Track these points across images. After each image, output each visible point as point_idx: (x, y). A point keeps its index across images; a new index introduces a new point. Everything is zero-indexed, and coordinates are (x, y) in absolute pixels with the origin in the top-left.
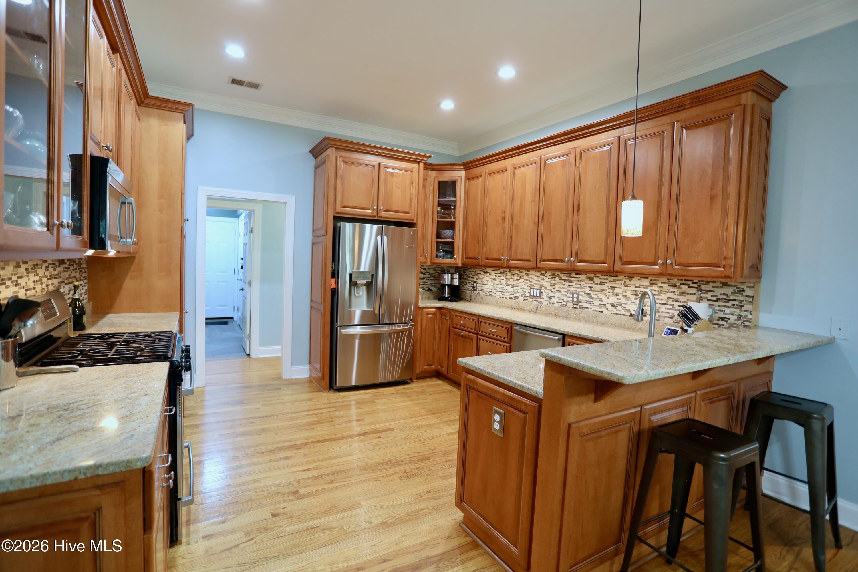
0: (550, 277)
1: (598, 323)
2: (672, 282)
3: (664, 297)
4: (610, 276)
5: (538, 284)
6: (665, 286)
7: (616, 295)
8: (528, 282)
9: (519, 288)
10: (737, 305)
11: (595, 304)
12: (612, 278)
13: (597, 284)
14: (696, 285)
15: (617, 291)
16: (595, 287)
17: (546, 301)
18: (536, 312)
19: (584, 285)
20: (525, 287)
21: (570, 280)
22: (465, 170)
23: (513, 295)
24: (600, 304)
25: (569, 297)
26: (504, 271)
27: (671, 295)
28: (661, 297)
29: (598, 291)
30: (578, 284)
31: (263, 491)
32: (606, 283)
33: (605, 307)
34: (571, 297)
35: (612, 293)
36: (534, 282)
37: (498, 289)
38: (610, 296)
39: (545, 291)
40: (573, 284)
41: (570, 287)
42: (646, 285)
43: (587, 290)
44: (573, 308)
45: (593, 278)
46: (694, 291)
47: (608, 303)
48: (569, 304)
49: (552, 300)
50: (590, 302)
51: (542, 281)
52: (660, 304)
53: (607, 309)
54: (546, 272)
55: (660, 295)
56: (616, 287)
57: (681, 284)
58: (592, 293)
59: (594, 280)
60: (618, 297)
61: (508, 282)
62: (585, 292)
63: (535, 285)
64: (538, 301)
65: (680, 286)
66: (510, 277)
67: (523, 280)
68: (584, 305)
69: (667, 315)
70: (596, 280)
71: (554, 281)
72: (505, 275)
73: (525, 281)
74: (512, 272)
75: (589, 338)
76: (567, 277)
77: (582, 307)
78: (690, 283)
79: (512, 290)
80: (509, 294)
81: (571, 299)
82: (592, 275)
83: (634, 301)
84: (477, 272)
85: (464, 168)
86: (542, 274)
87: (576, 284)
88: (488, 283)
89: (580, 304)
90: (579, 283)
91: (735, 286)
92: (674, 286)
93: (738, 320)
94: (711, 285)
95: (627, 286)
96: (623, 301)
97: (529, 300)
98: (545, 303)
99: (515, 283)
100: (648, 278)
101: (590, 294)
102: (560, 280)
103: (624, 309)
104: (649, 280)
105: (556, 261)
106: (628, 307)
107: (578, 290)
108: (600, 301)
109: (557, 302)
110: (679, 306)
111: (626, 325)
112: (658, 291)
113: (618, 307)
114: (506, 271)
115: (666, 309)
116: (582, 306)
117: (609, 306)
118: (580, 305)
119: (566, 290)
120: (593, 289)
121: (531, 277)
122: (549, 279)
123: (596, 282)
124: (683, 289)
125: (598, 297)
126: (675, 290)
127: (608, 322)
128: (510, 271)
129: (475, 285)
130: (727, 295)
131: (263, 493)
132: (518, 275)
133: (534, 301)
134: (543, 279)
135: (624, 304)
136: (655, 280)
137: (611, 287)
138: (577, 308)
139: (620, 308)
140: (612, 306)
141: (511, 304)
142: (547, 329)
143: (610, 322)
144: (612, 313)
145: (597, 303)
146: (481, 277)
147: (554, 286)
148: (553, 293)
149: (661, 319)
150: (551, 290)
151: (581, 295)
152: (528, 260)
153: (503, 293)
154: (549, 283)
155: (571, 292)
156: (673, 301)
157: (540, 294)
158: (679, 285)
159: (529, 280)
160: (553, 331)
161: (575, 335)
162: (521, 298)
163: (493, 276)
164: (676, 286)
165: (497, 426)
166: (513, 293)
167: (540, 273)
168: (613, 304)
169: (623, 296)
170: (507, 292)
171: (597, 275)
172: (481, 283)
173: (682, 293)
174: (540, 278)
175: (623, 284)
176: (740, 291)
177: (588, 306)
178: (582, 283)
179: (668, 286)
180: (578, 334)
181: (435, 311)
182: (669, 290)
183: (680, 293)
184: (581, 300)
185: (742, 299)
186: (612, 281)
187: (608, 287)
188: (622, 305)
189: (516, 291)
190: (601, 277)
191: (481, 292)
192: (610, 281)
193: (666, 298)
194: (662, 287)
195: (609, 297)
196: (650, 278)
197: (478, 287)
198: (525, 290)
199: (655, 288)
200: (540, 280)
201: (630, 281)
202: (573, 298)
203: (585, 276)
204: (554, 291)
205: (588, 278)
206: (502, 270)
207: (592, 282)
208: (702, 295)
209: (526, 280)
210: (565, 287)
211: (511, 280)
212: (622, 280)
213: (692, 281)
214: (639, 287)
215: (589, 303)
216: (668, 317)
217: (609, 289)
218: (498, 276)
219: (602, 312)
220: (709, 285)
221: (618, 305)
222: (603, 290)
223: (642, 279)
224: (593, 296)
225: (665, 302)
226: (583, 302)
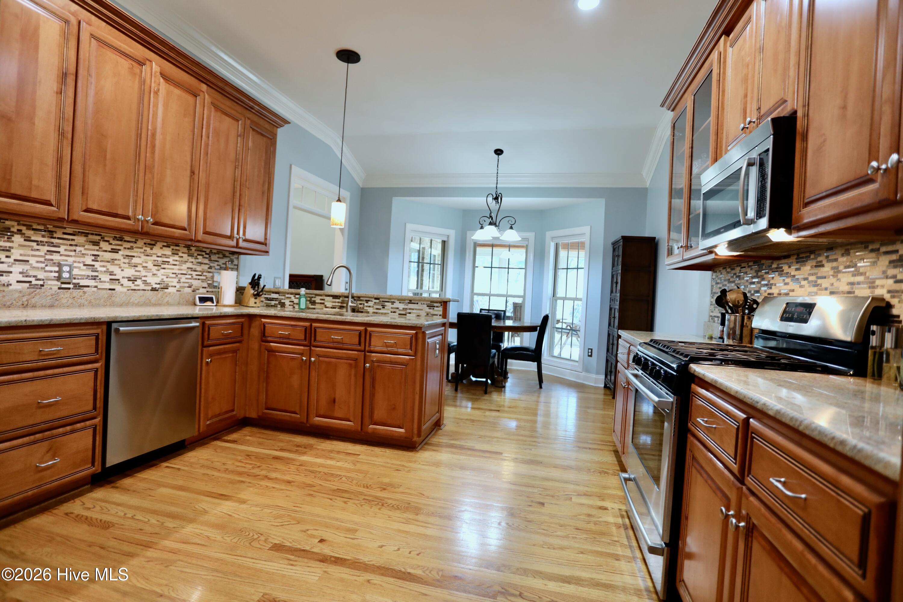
2: (191, 252)
3: (184, 267)
6: (185, 256)
7: (134, 266)
11: (102, 280)
12: (128, 245)
13: (106, 251)
14: (207, 256)
15: (135, 260)
16: (103, 256)
24: (111, 279)
27: (189, 265)
28: (182, 268)
29: (108, 262)
30: (71, 251)
32: (119, 250)
33: (119, 283)
34: (55, 272)
35: (129, 263)
38: (126, 268)
40: (62, 249)
43: (89, 260)
44: (60, 288)
45: (99, 243)
46: (206, 261)
47: (123, 278)
50: (94, 278)
53: (122, 285)
55: (181, 266)
56: (134, 256)
58: (97, 264)
59: (101, 246)
60: (137, 269)
62: (84, 262)
68: (83, 282)
69: (187, 285)
70: (104, 245)
77: (78, 286)
81: (57, 275)
83: (155, 272)
87: (66, 250)
89: (74, 281)
90: (73, 248)
94: (217, 256)
95: (148, 256)
96: (143, 273)
101: (94, 266)
102: (27, 241)
103: (145, 282)
104: (170, 249)
105: (116, 215)
106: (150, 280)
107: (70, 260)
108: (110, 275)
109: (20, 282)
110: (197, 275)
111: (152, 302)
112: (180, 261)
113: (136, 281)
115: (187, 279)
116: (79, 284)
117: (125, 282)
118: (73, 284)
119: (43, 259)
120: (99, 259)
123: (104, 249)
124: (199, 259)
125: (108, 269)
126: (193, 260)
127: (129, 301)
135: (145, 276)
136: (176, 250)
137: (127, 256)
138: (69, 289)
139: (139, 282)
140: (129, 280)
143: (131, 301)
144: (128, 290)
145: (106, 278)
147: (10, 251)
148: (7, 265)
149: (182, 290)
151: (76, 267)
155: (55, 263)
156: (192, 271)
164: (193, 256)
168: (130, 278)
169: (143, 267)
171: (106, 239)
173: (199, 263)
175: (143, 253)
177: (91, 283)
178: (78, 249)
179: (188, 256)
182: (188, 260)
184: (76, 275)
186: (128, 249)
187: (123, 255)
188: (141, 278)
192: (125, 248)
194: (182, 257)
195: (125, 270)
196: (172, 247)
199: (176, 258)
201: (151, 249)
202: (61, 272)
203: (84, 239)
204: (13, 260)
205: (90, 242)
207: (97, 248)
208: (212, 265)
210: (43, 254)
212: (141, 248)
214: (161, 257)
215: (92, 279)
217: (124, 258)
219: (114, 290)
221: (137, 278)
222: (116, 260)
223: (164, 248)
224: (100, 269)
225: (185, 272)
226: (81, 279)
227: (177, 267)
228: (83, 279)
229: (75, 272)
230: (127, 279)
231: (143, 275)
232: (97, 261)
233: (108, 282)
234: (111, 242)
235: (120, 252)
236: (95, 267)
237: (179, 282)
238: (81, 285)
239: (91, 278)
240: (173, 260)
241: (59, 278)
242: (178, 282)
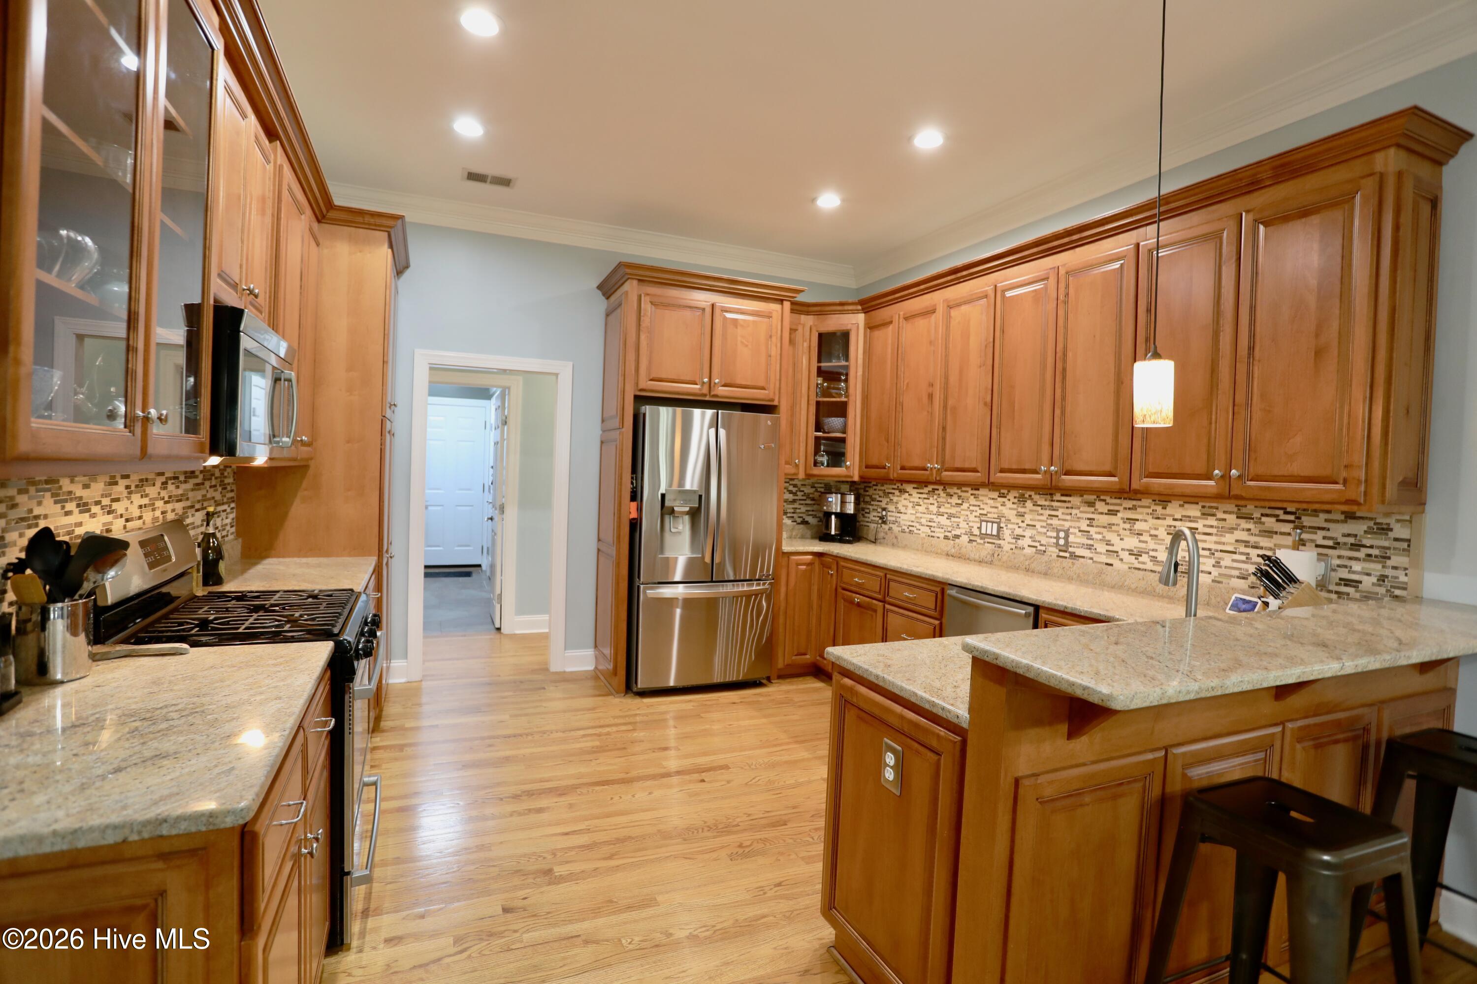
0: (1016, 500)
1: (1104, 586)
2: (1244, 510)
3: (1229, 538)
4: (1125, 499)
5: (994, 513)
6: (1232, 519)
7: (1138, 534)
8: (977, 508)
9: (961, 520)
10: (1376, 556)
11: (1098, 550)
12: (1130, 504)
13: (1102, 513)
14: (1292, 518)
15: (1139, 526)
16: (1098, 520)
17: (1009, 543)
18: (991, 563)
19: (1078, 515)
20: (972, 518)
21: (1052, 506)
22: (865, 313)
23: (950, 532)
24: (1107, 551)
25: (1051, 537)
26: (934, 490)
27: (1244, 536)
28: (1223, 540)
29: (1104, 527)
30: (1067, 514)
31: (494, 866)
32: (1118, 511)
33: (1117, 556)
34: (1054, 538)
35: (1131, 530)
36: (987, 509)
37: (923, 521)
38: (1127, 536)
39: (1007, 526)
40: (1058, 513)
41: (1052, 519)
42: (1194, 517)
43: (1084, 525)
44: (1058, 556)
45: (1095, 503)
46: (1287, 528)
47: (1122, 549)
48: (1051, 549)
49: (1020, 542)
50: (1090, 547)
51: (1001, 508)
52: (1221, 551)
53: (1122, 560)
54: (1009, 491)
55: (1221, 535)
56: (1137, 520)
57: (1262, 515)
58: (1092, 530)
59: (1096, 507)
60: (1142, 538)
61: (942, 510)
62: (1079, 527)
63: (989, 515)
64: (994, 543)
65: (1260, 519)
66: (944, 500)
67: (968, 505)
68: (1079, 552)
69: (1236, 573)
70: (1101, 506)
71: (1023, 507)
72: (935, 497)
73: (971, 508)
74: (948, 490)
75: (1082, 614)
76: (1046, 500)
77: (1074, 556)
78: (1280, 512)
79: (948, 522)
80: (943, 530)
81: (1055, 541)
82: (1092, 498)
84: (887, 491)
85: (863, 309)
86: (1002, 496)
87: (1063, 513)
88: (906, 511)
89: (1071, 549)
90: (1069, 511)
91: (1371, 519)
92: (1248, 518)
93: (1380, 586)
94: (1323, 516)
95: (1158, 518)
96: (1152, 545)
97: (979, 541)
98: (1007, 547)
99: (953, 511)
100: (1198, 503)
101: (1089, 532)
102: (1034, 505)
103: (1154, 559)
104: (1199, 507)
105: (1024, 471)
107: (1067, 524)
108: (1107, 544)
109: (1029, 546)
110: (1256, 556)
111: (1157, 591)
112: (1218, 527)
113: (1141, 556)
114: (938, 490)
115: (1233, 561)
116: (1074, 553)
117: (1125, 555)
118: (1070, 552)
119: (1044, 524)
120: (1095, 523)
121: (982, 501)
122: (1013, 503)
123: (1100, 511)
124: (1266, 525)
125: (1104, 537)
126: (1251, 526)
127: (1123, 583)
128: (944, 489)
129: (884, 513)
130: (1356, 536)
131: (492, 869)
132: (959, 497)
133: (988, 543)
134: (1003, 505)
135: (1153, 550)
136: (1211, 507)
137: (1128, 519)
138: (1066, 557)
139: (1144, 558)
140: (1130, 554)
141: (946, 549)
142: (1005, 596)
143: (1126, 583)
144: (1129, 568)
145: (1102, 548)
146: (895, 499)
147: (1023, 516)
148: (1021, 530)
149: (1224, 580)
150: (1017, 524)
151: (1072, 534)
152: (975, 470)
153: (932, 529)
154: (1015, 512)
155: (1054, 528)
156: (1246, 546)
157: (998, 531)
158: (1259, 516)
159: (979, 506)
160: (1017, 599)
161: (1056, 608)
162: (965, 539)
163: (915, 497)
164: (1253, 519)
165: (889, 774)
166: (949, 529)
167: (997, 494)
168: (1132, 550)
169: (1151, 535)
170: (940, 526)
171: (1102, 497)
172: (894, 510)
173: (1265, 531)
174: (999, 502)
175: (1151, 514)
176: (1383, 529)
177: (1086, 553)
178: (1074, 511)
179: (1238, 517)
180: (1062, 606)
181: (812, 560)
182: (1239, 525)
183: (1260, 531)
184: (1072, 542)
185: (1386, 544)
186: (1129, 509)
187: (1122, 518)
188: (1148, 553)
189: (955, 525)
190: (1109, 500)
191: (894, 527)
192: (1125, 509)
193: (1234, 541)
194: (1225, 520)
195: (1125, 539)
196: (1201, 504)
197: (889, 518)
198: (971, 524)
199: (1211, 521)
200: (999, 505)
201: (1164, 508)
202: (1058, 538)
203: (1080, 499)
204: (1024, 525)
205: (1086, 502)
206: (930, 488)
207: (1092, 509)
208: (1305, 536)
209: (973, 505)
210: (1044, 518)
211: (947, 505)
212: (1149, 507)
213: (1284, 509)
214: (1181, 520)
215: (1087, 549)
216: (1238, 577)
217: (1124, 522)
218: (924, 498)
219: (1111, 565)
220: (1318, 516)
221: (1142, 552)
222: (1114, 524)
223: (1186, 506)
224: (1095, 536)
225: (1230, 548)
226: (1077, 547)
227: (1214, 538)
228: (1079, 547)
229: (1071, 539)
230: (1128, 553)
231: (1152, 548)
232: (1092, 526)
233: (1104, 554)
234: (1107, 501)
235: (1118, 514)
236: (1091, 533)
237: (1217, 565)
238: (1076, 554)
239: (1086, 547)
240: (1204, 526)
241: (1057, 544)
242: (1214, 566)
